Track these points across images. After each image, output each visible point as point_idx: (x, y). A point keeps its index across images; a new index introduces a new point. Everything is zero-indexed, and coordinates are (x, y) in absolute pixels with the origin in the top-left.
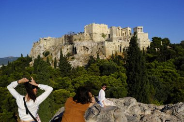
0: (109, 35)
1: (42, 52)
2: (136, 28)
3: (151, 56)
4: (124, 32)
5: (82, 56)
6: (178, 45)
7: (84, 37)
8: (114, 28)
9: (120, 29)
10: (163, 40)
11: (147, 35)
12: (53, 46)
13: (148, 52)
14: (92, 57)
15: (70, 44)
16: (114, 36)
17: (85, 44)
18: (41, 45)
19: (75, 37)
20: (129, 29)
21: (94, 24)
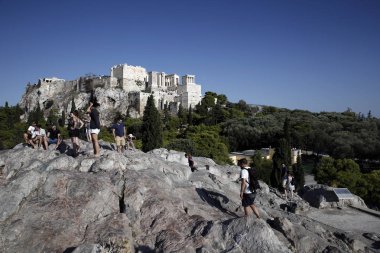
0: (147, 84)
1: (41, 102)
2: (186, 77)
3: (199, 116)
4: (169, 81)
5: (105, 111)
6: (236, 105)
7: (109, 83)
8: (154, 74)
9: (164, 75)
10: (219, 97)
11: (199, 87)
12: (60, 94)
13: (197, 112)
14: (118, 114)
15: (87, 92)
16: (154, 85)
17: (112, 93)
18: (41, 90)
19: (95, 82)
20: (176, 76)
21: (126, 66)
